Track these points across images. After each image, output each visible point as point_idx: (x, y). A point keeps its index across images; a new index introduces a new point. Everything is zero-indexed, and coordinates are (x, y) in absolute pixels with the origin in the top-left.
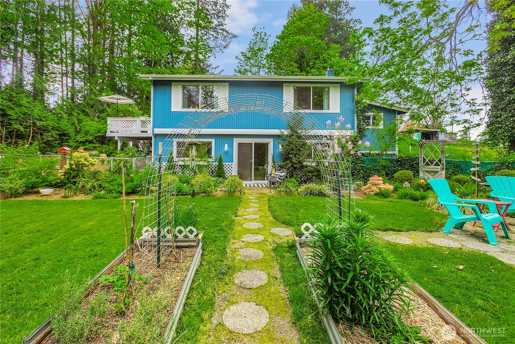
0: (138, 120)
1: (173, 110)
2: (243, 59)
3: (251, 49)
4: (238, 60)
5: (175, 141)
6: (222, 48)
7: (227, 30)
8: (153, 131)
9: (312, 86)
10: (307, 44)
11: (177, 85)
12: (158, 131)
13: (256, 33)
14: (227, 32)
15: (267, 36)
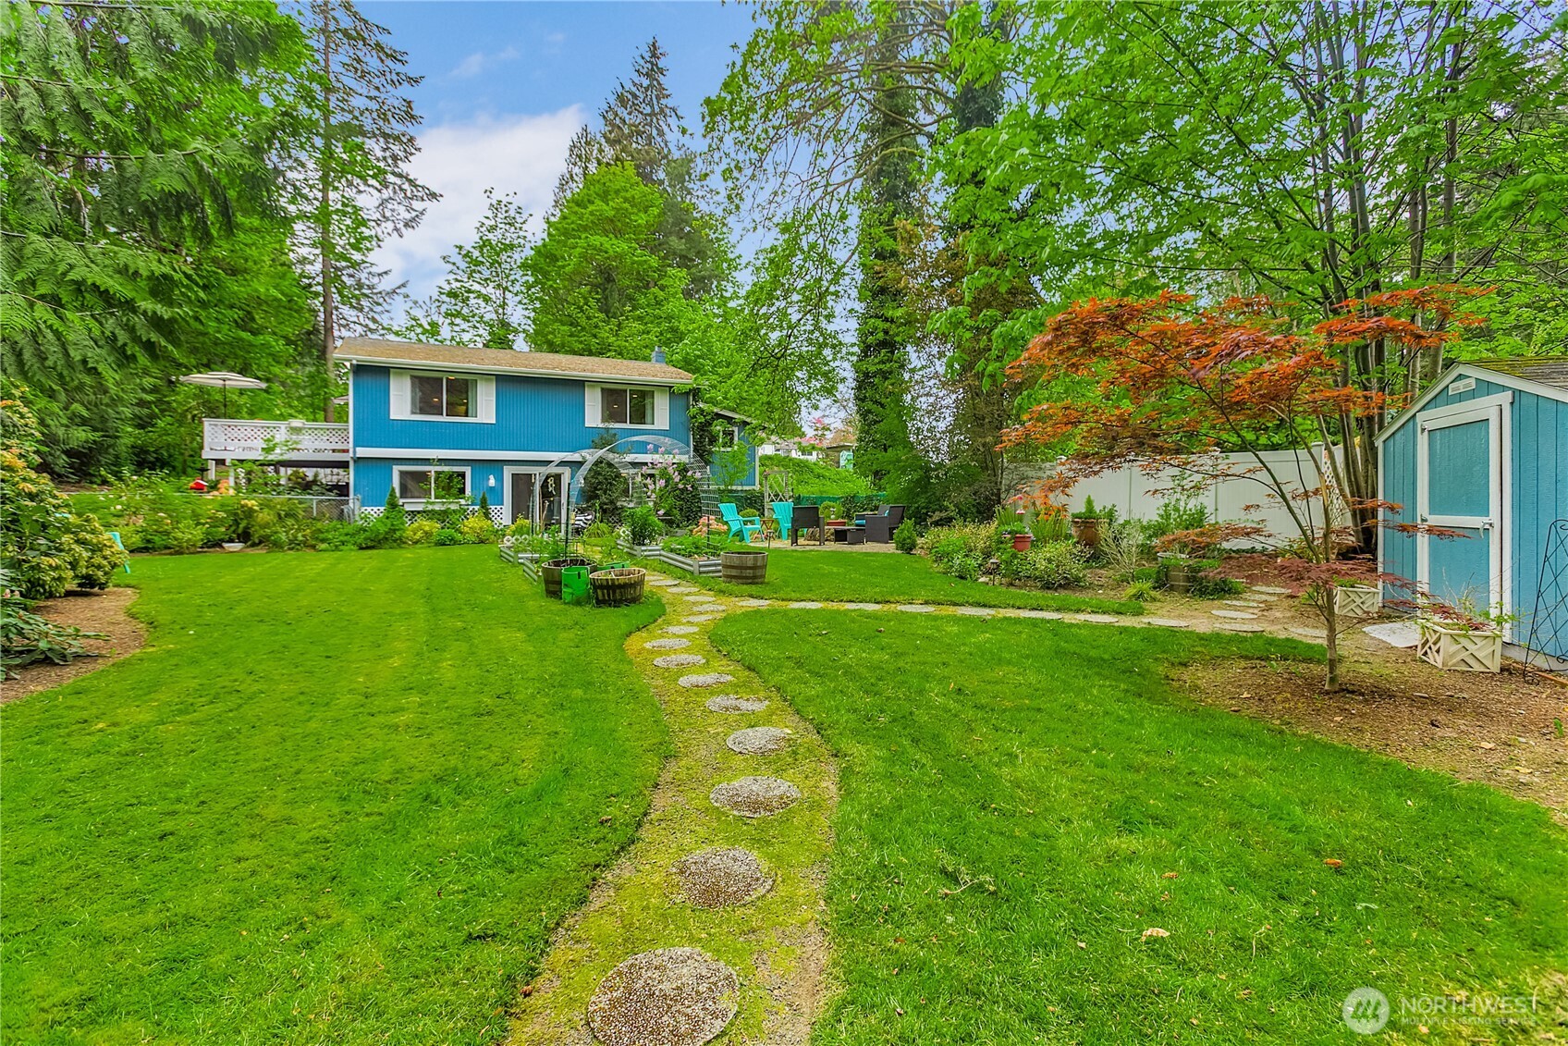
0: (283, 427)
1: (393, 417)
2: (463, 265)
3: (484, 244)
4: (450, 267)
5: (396, 469)
6: (400, 226)
7: (411, 177)
8: (355, 452)
9: (629, 388)
10: (620, 257)
11: (401, 374)
12: (363, 452)
13: (494, 203)
14: (411, 182)
15: (525, 216)
